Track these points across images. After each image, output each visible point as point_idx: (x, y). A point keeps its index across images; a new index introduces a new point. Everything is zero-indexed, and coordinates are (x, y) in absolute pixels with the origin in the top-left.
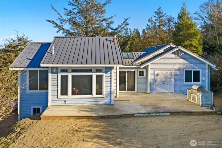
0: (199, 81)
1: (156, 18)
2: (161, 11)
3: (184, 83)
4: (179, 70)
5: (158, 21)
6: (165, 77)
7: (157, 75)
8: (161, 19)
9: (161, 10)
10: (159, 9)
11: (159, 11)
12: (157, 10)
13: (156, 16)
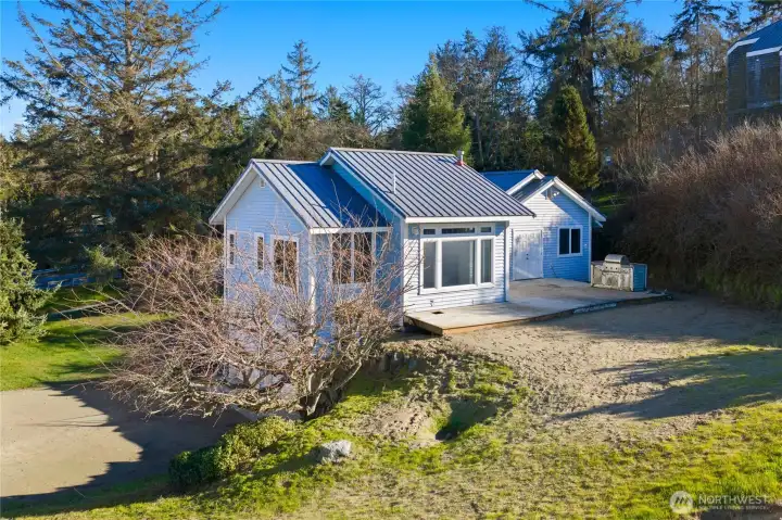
0: (579, 251)
1: (291, 76)
2: (305, 54)
3: (559, 256)
4: (550, 228)
5: (298, 85)
6: (530, 245)
7: (518, 240)
8: (304, 78)
9: (306, 50)
10: (298, 47)
11: (301, 53)
12: (294, 50)
13: (291, 67)
